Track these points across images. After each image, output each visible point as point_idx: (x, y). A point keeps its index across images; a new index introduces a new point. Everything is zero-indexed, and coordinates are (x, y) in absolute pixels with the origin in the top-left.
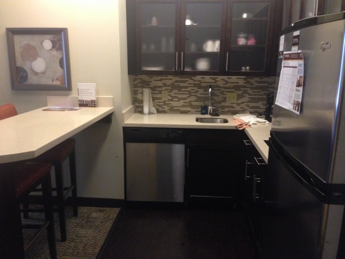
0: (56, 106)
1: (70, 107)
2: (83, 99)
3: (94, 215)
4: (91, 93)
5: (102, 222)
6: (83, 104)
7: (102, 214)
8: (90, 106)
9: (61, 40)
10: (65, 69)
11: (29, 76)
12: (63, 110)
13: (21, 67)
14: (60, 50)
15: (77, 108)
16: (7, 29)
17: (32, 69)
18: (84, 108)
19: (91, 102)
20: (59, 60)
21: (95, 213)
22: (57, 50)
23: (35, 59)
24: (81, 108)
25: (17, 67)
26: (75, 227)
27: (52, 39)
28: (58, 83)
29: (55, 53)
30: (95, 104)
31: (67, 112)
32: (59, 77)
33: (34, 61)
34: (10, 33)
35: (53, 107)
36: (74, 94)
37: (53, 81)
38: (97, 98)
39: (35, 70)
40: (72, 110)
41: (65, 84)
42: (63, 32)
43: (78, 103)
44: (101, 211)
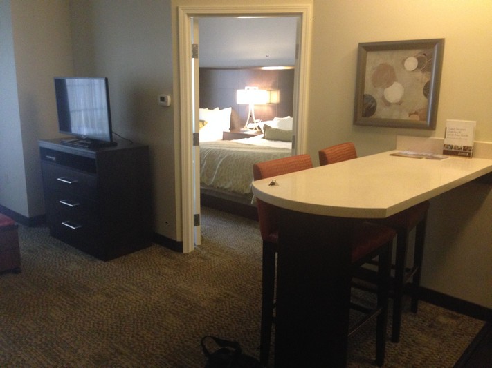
0: (408, 150)
1: (429, 154)
2: (451, 144)
3: (442, 319)
4: (467, 136)
5: (454, 334)
6: (450, 151)
7: (454, 321)
8: (460, 156)
9: (432, 56)
10: (431, 98)
11: (378, 107)
12: (419, 157)
13: (370, 96)
14: (428, 71)
15: (441, 156)
16: (360, 45)
17: (383, 98)
18: (451, 158)
19: (464, 149)
20: (423, 86)
21: (444, 318)
22: (423, 71)
23: (389, 83)
24: (445, 156)
25: (364, 95)
26: (413, 328)
27: (419, 56)
28: (416, 118)
29: (419, 75)
30: (469, 154)
31: (424, 160)
32: (420, 110)
33: (387, 87)
34: (363, 50)
35: (404, 152)
36: (438, 136)
37: (410, 115)
38: (475, 144)
39: (388, 100)
40: (432, 158)
41: (427, 120)
42: (436, 46)
43: (443, 148)
44: (453, 317)
